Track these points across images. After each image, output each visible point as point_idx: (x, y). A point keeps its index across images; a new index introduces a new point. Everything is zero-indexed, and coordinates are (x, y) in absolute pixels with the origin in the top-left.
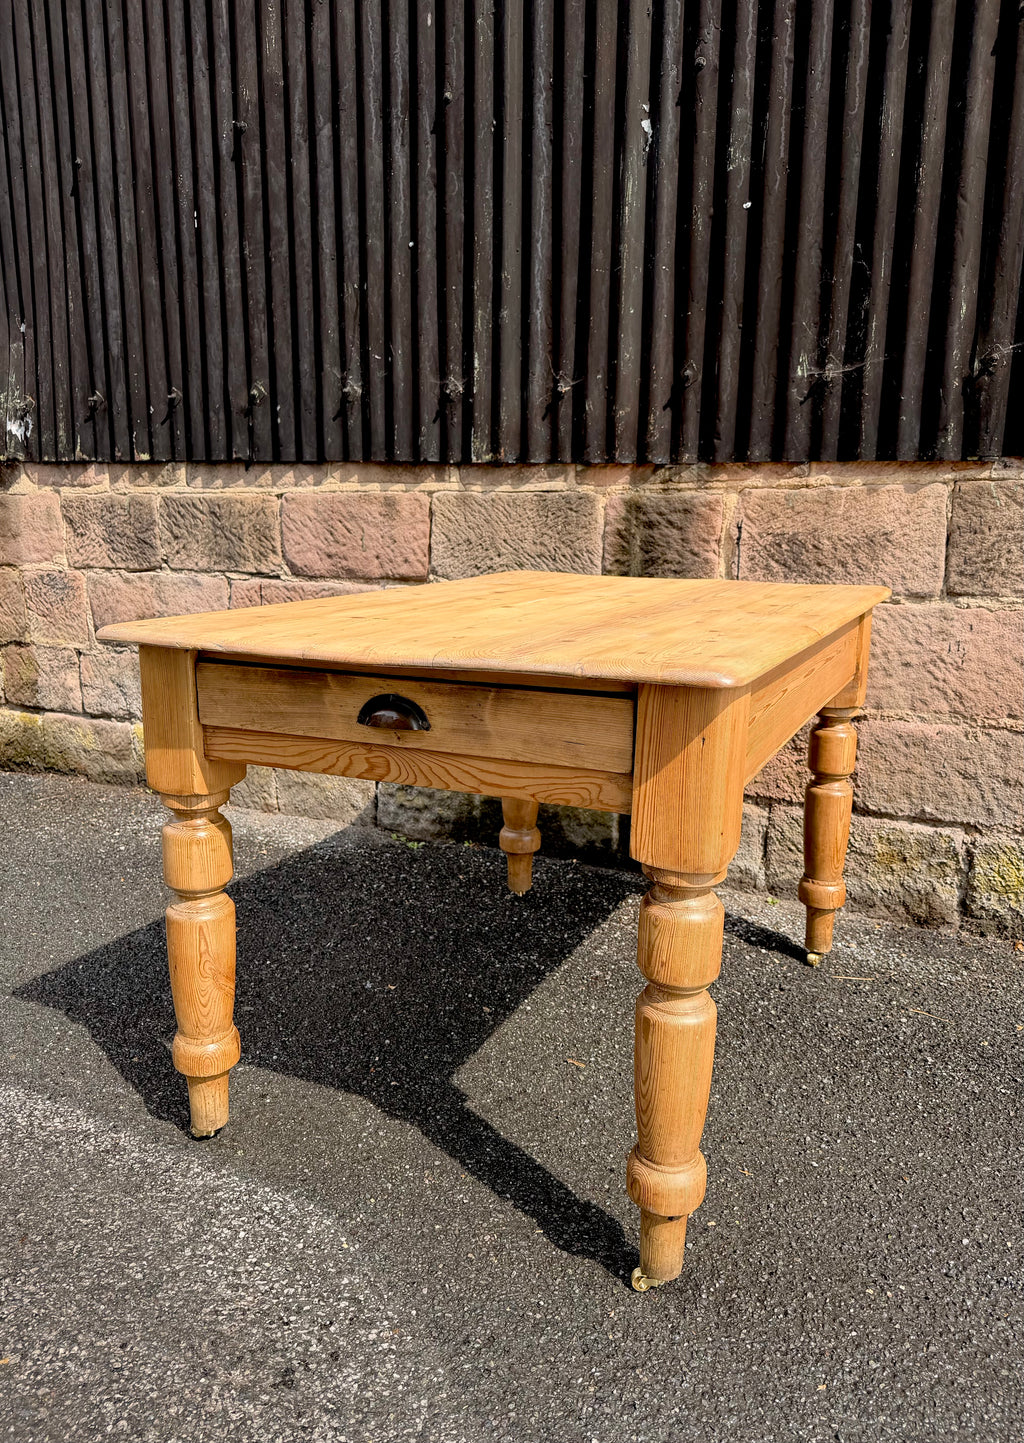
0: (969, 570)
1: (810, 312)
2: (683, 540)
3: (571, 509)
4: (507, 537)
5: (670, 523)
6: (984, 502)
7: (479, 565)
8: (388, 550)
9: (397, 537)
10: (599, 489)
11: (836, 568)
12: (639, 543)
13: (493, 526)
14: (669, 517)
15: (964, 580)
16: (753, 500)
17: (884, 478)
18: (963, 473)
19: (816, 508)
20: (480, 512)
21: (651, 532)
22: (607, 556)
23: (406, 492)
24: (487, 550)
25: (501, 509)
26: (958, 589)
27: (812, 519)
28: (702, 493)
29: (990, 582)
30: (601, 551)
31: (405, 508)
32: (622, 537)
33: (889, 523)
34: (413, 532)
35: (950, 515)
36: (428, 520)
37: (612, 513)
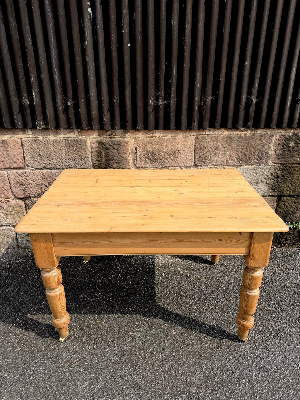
0: (201, 159)
1: (152, 83)
2: (118, 153)
3: (78, 144)
4: (55, 153)
5: (114, 148)
6: (204, 141)
7: (45, 163)
8: (7, 159)
9: (10, 154)
10: (87, 137)
11: (165, 160)
12: (104, 154)
13: (49, 150)
14: (113, 146)
15: (199, 162)
16: (139, 141)
17: (177, 134)
18: (198, 133)
19: (158, 143)
20: (42, 145)
21: (107, 151)
22: (93, 158)
23: (10, 138)
24: (48, 158)
25: (51, 144)
26: (198, 165)
27: (157, 147)
28: (123, 139)
29: (206, 162)
30: (91, 157)
31: (11, 144)
32: (98, 153)
33: (179, 147)
34: (16, 152)
35: (195, 145)
36: (22, 148)
37: (93, 145)
